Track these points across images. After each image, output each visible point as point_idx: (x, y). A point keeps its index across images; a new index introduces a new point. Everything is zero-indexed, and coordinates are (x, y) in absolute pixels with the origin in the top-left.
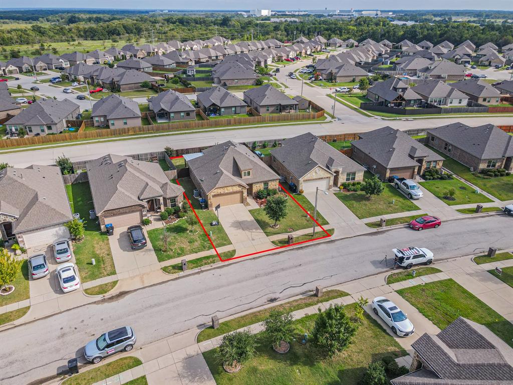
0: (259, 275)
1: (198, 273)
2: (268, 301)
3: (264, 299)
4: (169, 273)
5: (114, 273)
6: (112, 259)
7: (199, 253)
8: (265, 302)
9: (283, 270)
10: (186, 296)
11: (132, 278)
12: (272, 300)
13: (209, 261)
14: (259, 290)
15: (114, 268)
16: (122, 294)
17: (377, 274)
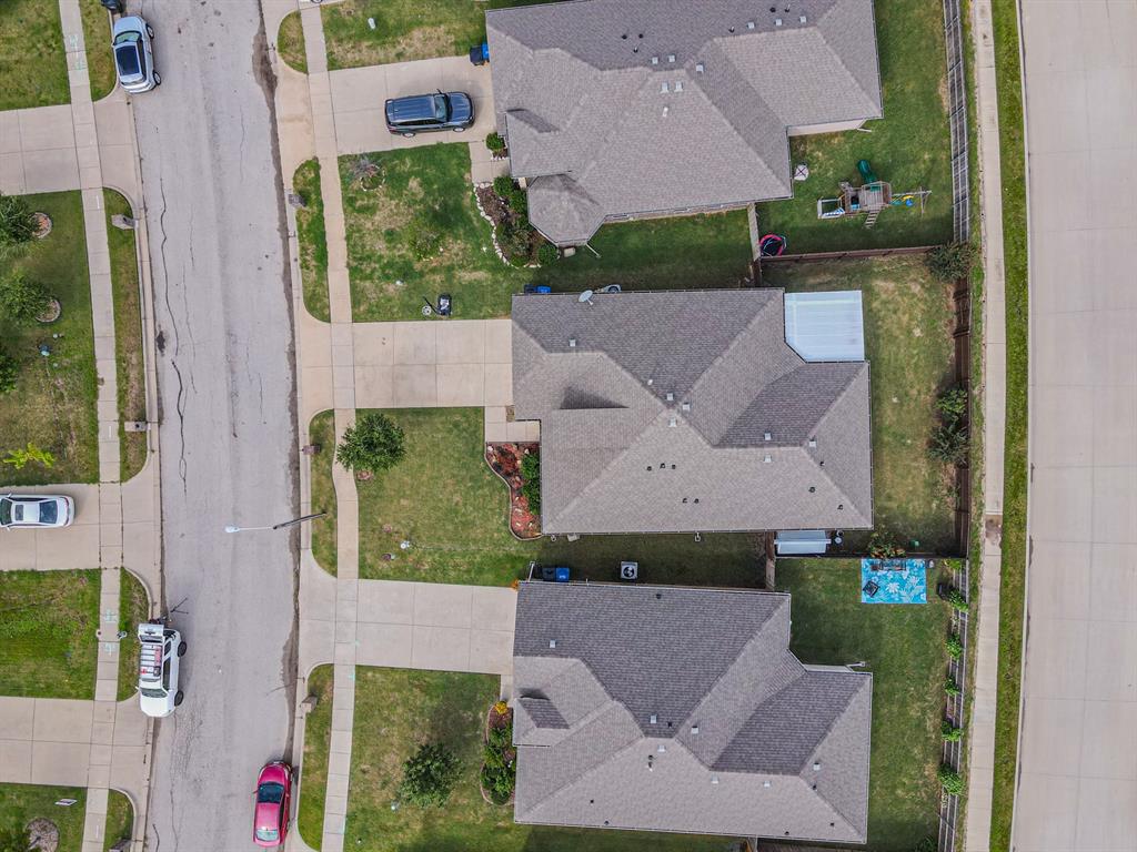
0: (235, 342)
1: (284, 228)
2: (161, 332)
3: (167, 327)
4: (297, 172)
5: (333, 64)
6: (380, 63)
7: (345, 243)
8: (160, 326)
9: (233, 395)
10: (220, 192)
11: (307, 101)
12: (161, 341)
13: (308, 258)
14: (192, 327)
15: (349, 67)
16: (269, 81)
17: (162, 570)
